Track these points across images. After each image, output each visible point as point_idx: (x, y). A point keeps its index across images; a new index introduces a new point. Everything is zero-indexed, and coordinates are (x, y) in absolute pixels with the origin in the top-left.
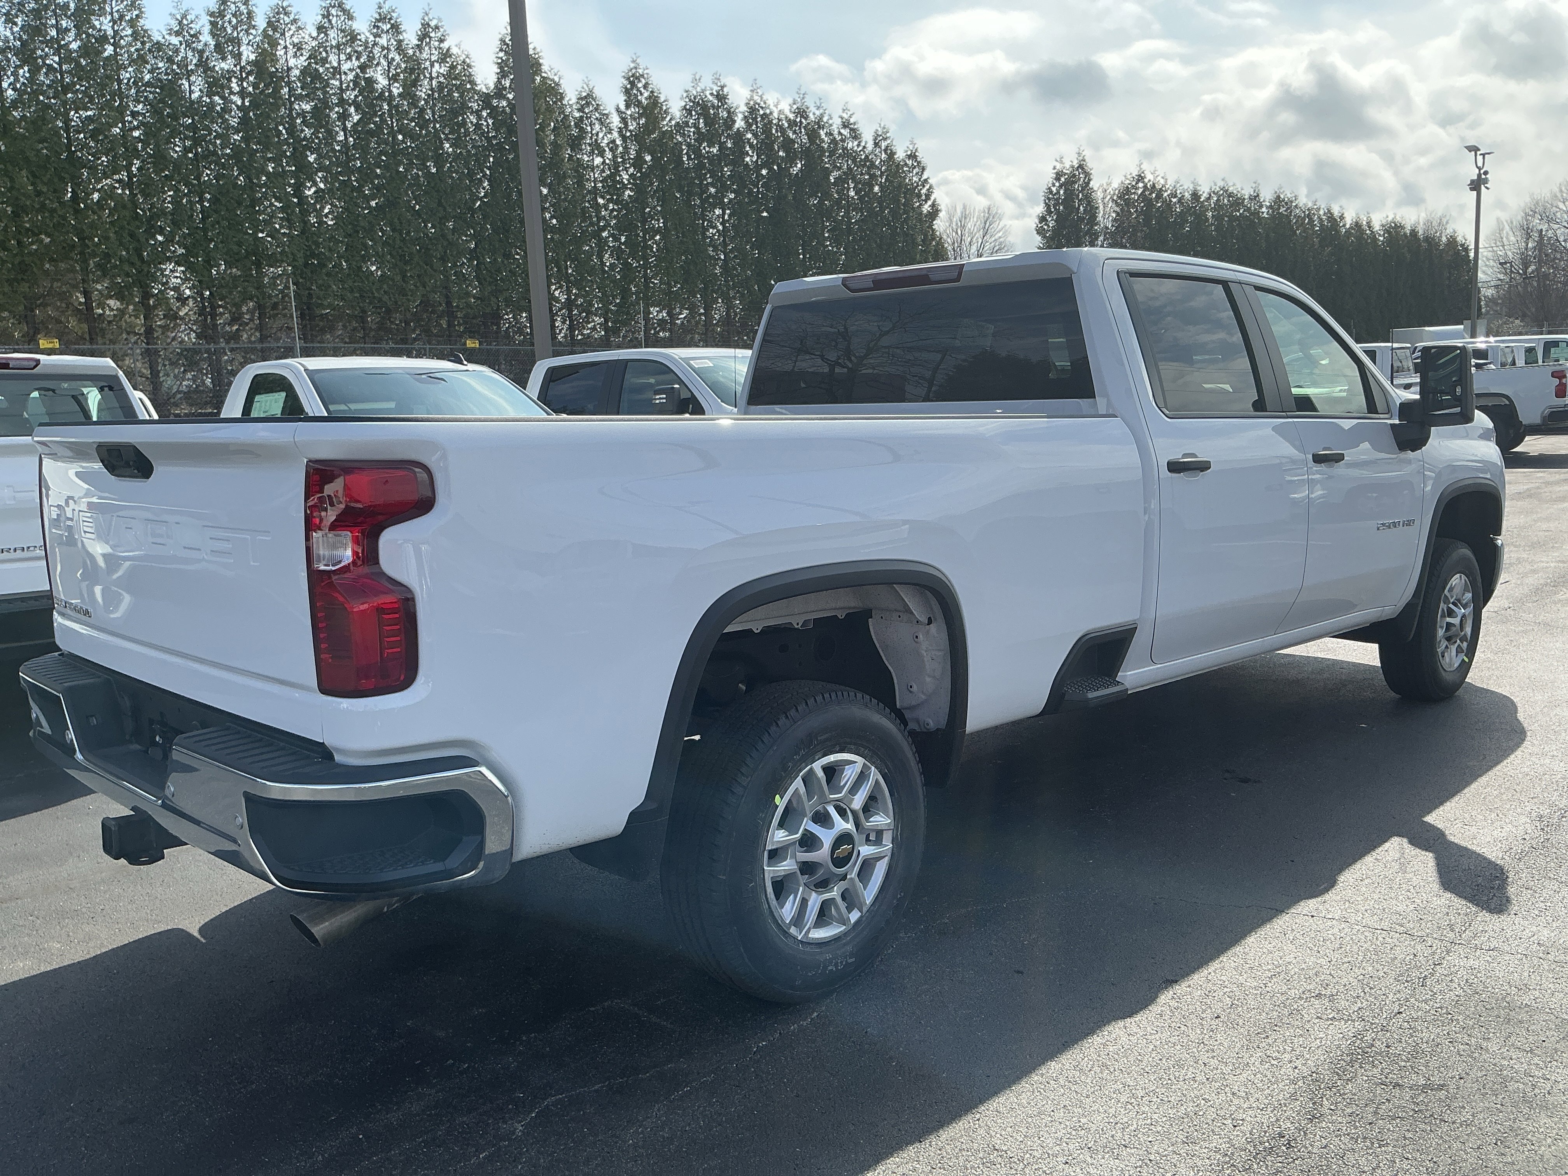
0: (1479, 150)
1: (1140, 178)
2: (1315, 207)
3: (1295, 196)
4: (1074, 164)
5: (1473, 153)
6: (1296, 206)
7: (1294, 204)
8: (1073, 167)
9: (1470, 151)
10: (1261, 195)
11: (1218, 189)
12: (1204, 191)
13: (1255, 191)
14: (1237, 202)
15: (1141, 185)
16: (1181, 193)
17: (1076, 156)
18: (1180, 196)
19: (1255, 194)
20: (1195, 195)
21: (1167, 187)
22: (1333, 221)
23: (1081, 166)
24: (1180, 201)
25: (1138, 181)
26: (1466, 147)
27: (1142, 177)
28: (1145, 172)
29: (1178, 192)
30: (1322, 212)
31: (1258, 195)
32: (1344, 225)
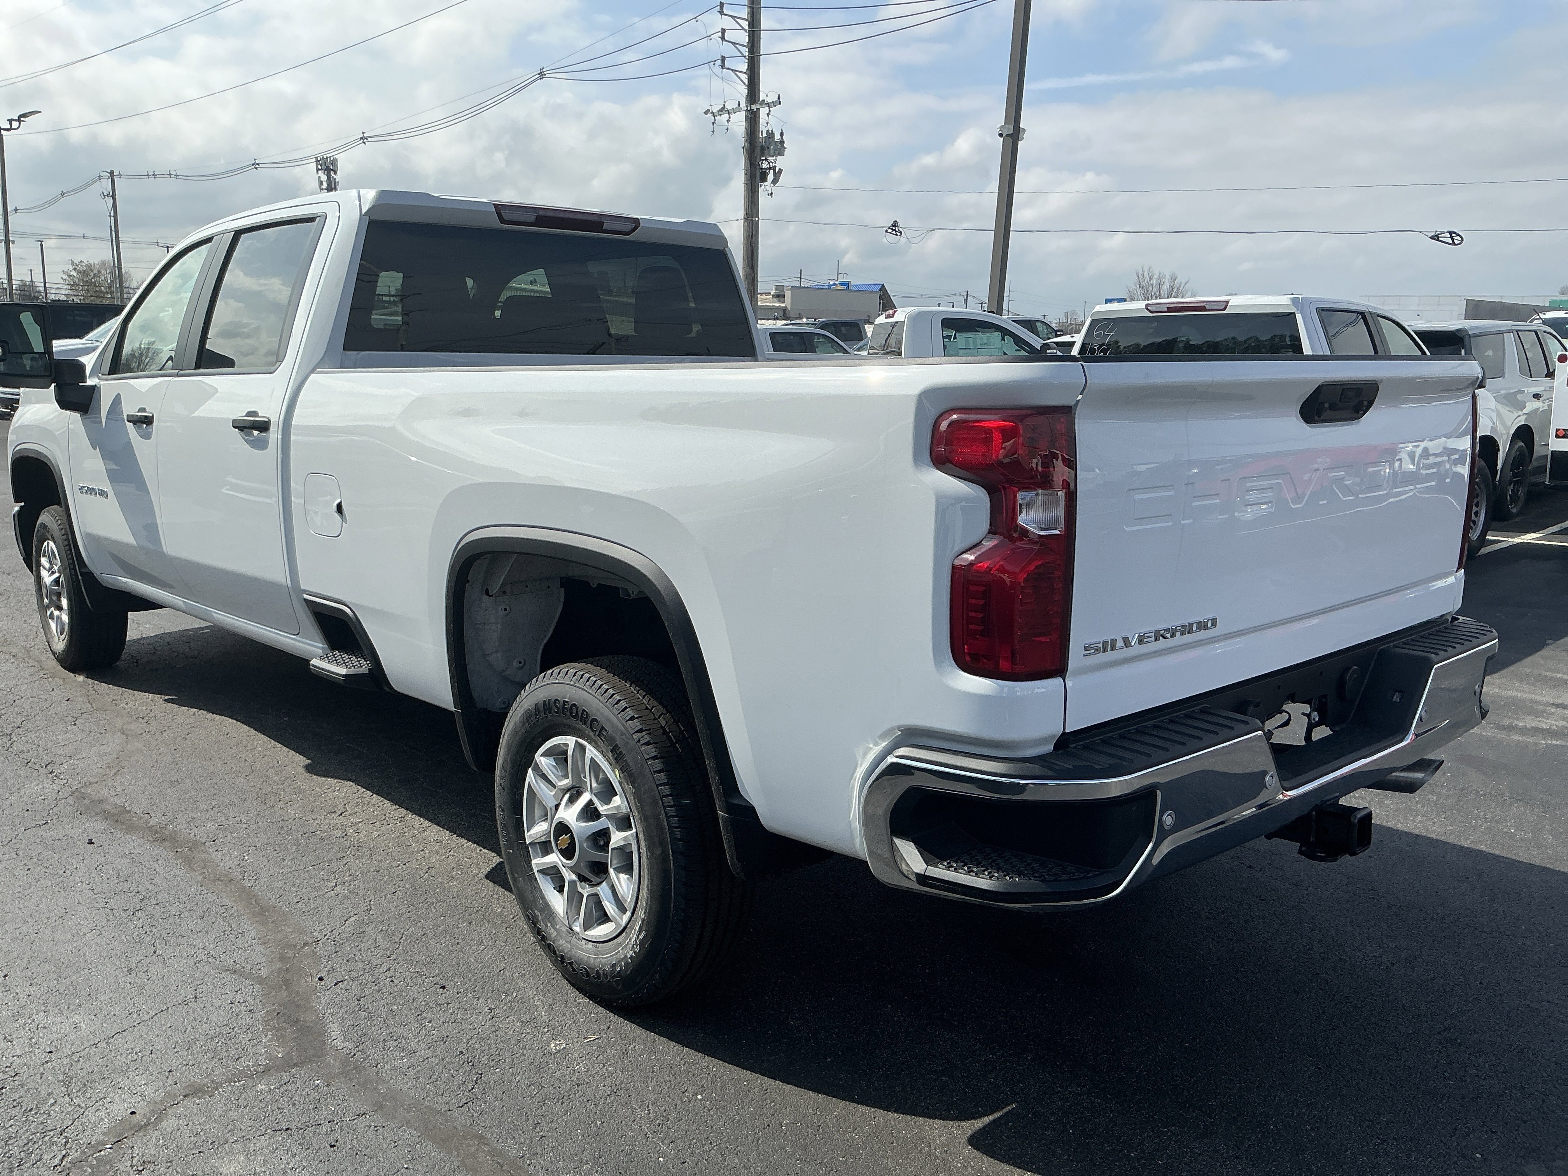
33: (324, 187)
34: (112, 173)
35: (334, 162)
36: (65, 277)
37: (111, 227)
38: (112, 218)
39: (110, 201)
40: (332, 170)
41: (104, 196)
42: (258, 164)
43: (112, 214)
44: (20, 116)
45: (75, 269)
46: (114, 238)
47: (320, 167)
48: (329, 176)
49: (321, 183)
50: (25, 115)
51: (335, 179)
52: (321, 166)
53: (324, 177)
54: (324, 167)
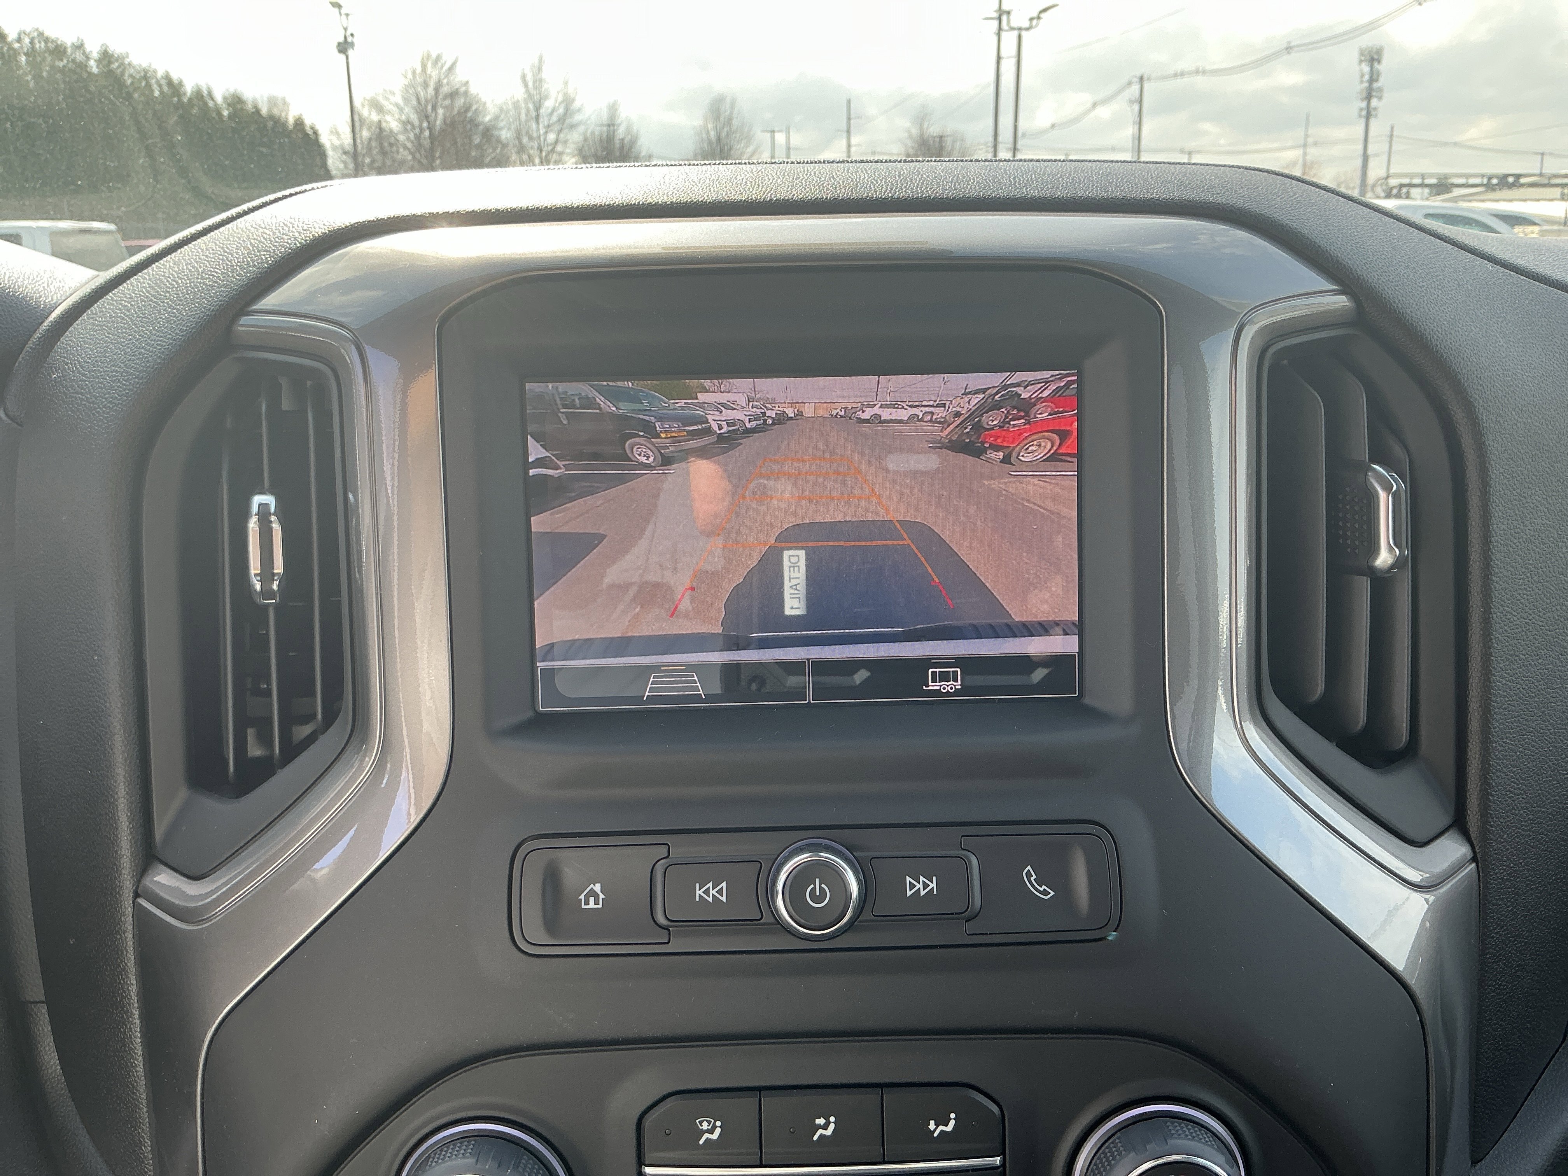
5: (337, 10)
9: (335, 8)
10: (86, 47)
33: (1364, 80)
34: (1142, 78)
35: (1380, 51)
39: (1138, 105)
40: (1376, 60)
41: (1132, 102)
43: (1137, 120)
47: (1363, 59)
48: (1372, 67)
49: (1362, 76)
51: (1378, 69)
52: (1365, 57)
53: (1366, 69)
54: (1368, 57)
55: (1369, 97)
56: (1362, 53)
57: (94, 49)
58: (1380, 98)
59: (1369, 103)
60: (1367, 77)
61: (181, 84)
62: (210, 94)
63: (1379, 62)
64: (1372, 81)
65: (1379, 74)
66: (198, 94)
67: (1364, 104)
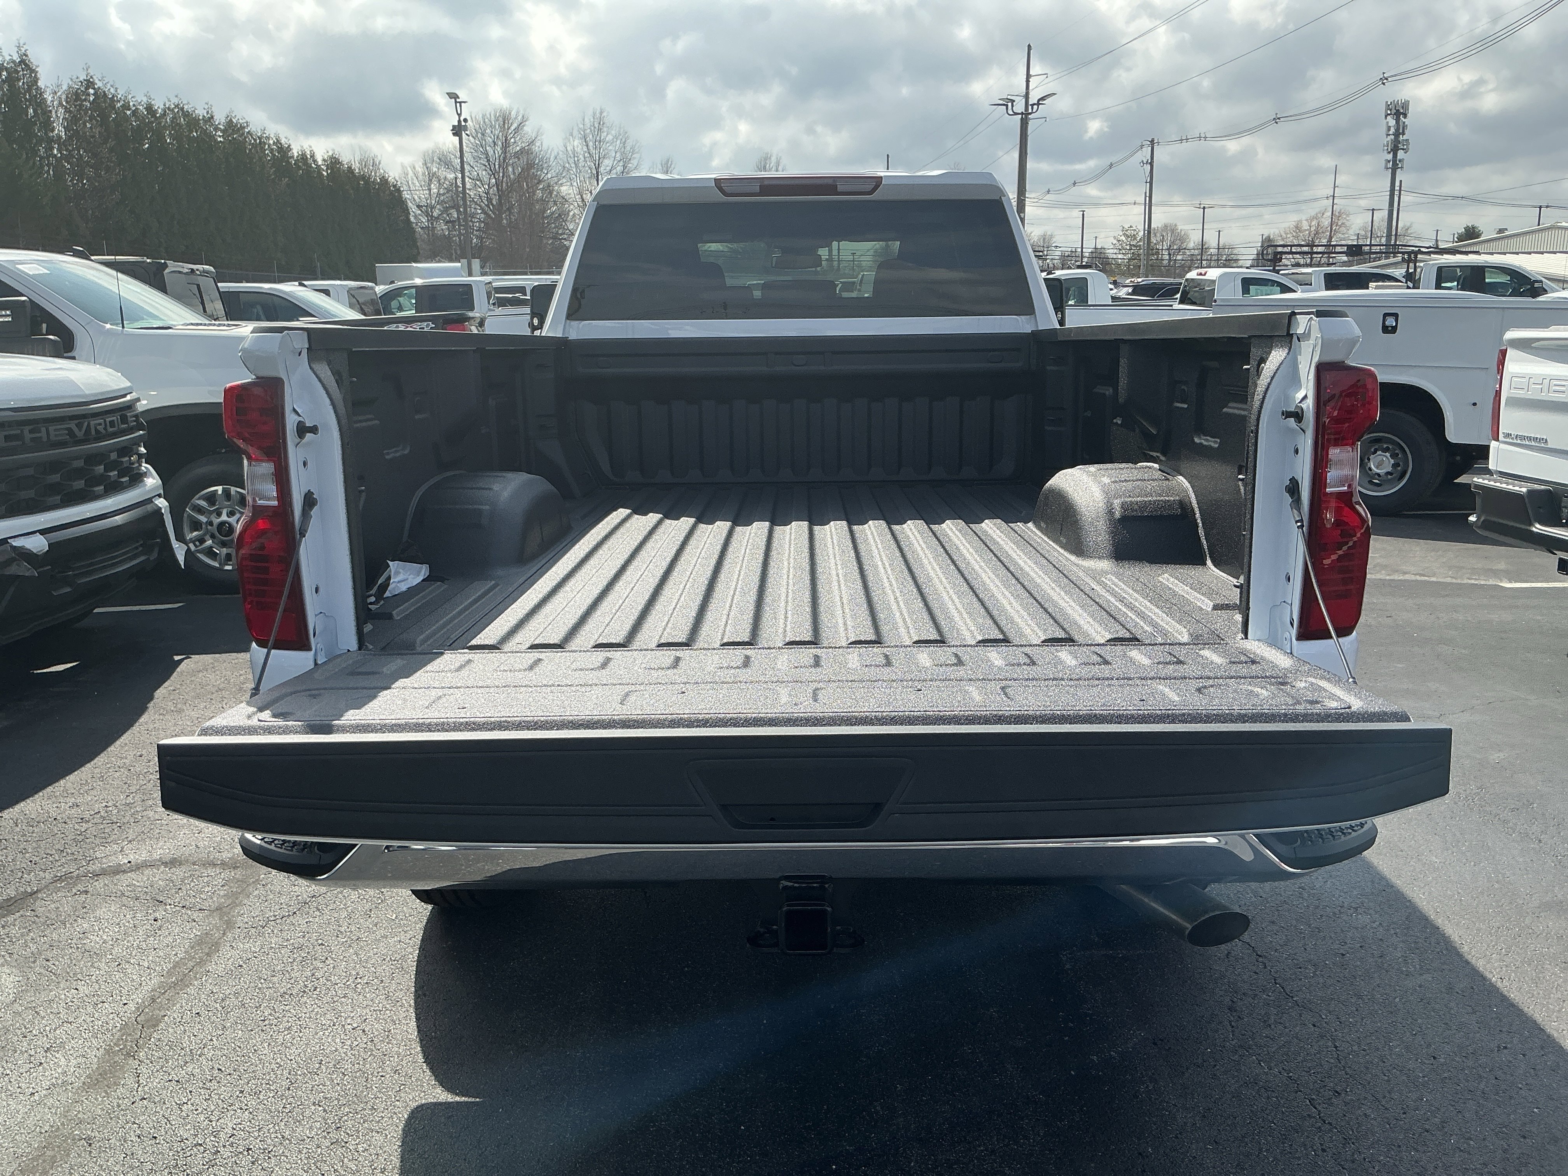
0: (459, 98)
1: (89, 83)
2: (265, 136)
3: (247, 123)
4: (15, 58)
5: (453, 100)
6: (248, 132)
7: (247, 130)
8: (14, 62)
9: (451, 98)
10: (215, 118)
11: (173, 106)
12: (159, 105)
13: (208, 113)
14: (193, 121)
15: (91, 91)
16: (134, 105)
17: (16, 49)
18: (133, 109)
19: (209, 115)
20: (149, 108)
21: (119, 96)
22: (284, 150)
23: (23, 61)
24: (135, 112)
25: (87, 88)
26: (447, 93)
27: (92, 83)
28: (94, 77)
29: (131, 104)
30: (271, 142)
31: (212, 117)
32: (293, 157)
33: (1391, 132)
34: (1153, 141)
35: (1406, 105)
36: (1115, 242)
37: (1146, 193)
38: (1148, 184)
39: (1149, 166)
40: (1402, 113)
41: (1143, 164)
42: (1279, 119)
43: (1148, 181)
44: (1039, 100)
45: (1124, 234)
46: (1147, 202)
47: (1389, 112)
48: (1398, 121)
49: (1389, 128)
50: (1043, 99)
51: (1404, 123)
52: (1391, 110)
53: (1392, 122)
54: (1394, 111)
55: (1395, 150)
56: (1388, 107)
57: (220, 118)
58: (1406, 151)
59: (1395, 156)
60: (1392, 130)
61: (289, 148)
62: (313, 156)
63: (1405, 116)
64: (1397, 134)
65: (1405, 127)
66: (303, 157)
67: (1390, 156)
